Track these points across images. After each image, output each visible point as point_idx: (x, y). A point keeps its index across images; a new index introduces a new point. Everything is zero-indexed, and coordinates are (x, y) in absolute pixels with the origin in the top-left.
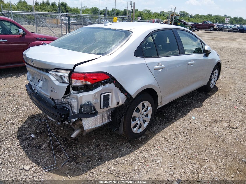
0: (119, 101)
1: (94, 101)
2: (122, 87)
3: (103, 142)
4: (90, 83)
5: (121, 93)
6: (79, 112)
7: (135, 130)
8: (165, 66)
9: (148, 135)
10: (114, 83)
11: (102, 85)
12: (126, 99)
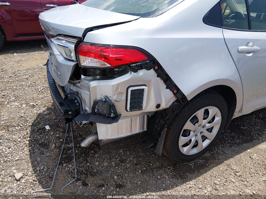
0: (161, 102)
1: (115, 96)
2: (170, 78)
3: (132, 156)
4: (109, 65)
5: (167, 88)
6: (91, 112)
7: (185, 150)
8: (259, 48)
9: (207, 159)
10: (155, 70)
11: (131, 71)
12: (174, 99)
